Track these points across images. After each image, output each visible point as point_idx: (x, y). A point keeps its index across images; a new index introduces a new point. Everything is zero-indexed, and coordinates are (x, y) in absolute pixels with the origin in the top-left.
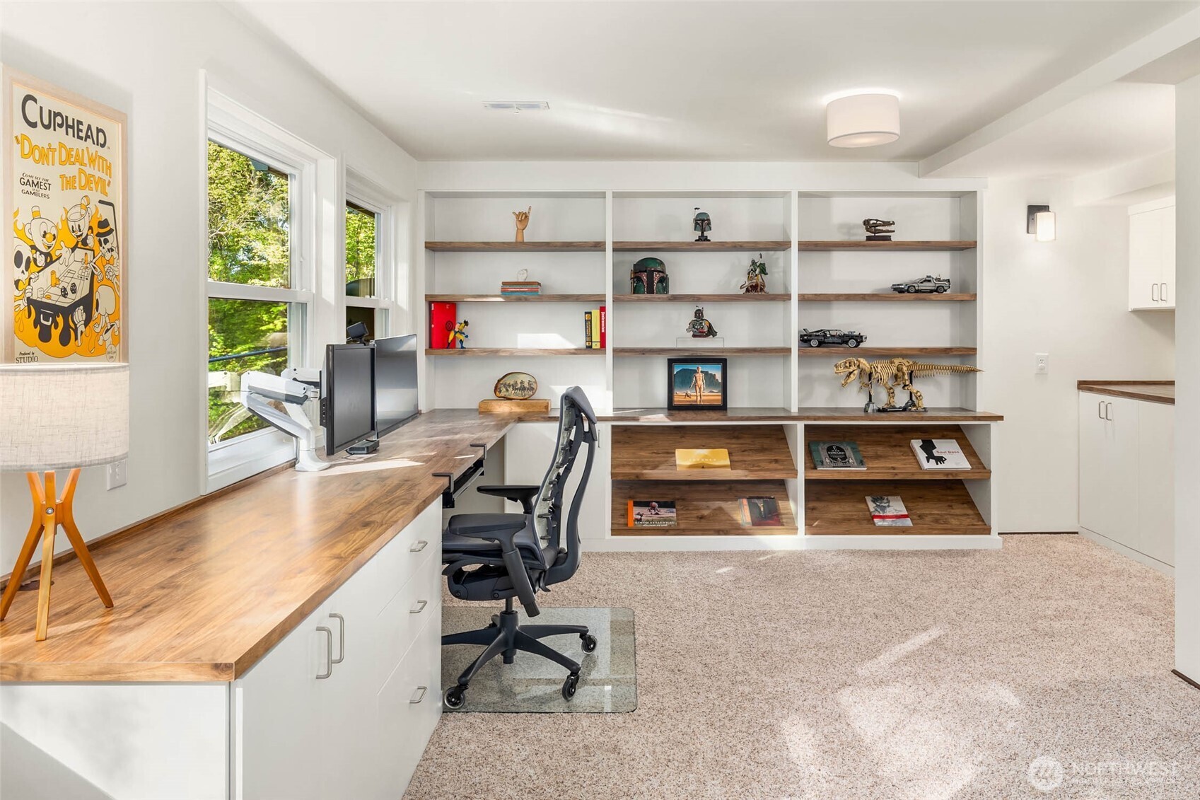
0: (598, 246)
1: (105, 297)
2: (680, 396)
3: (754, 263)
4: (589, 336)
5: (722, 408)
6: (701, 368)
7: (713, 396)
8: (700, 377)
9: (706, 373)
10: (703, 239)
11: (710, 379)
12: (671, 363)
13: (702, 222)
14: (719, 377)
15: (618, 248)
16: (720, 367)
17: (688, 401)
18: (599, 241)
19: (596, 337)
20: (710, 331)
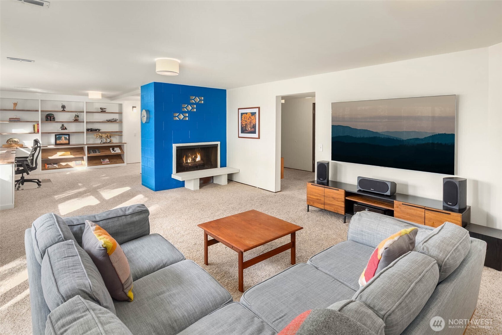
0: (38, 111)
2: (58, 142)
3: (76, 115)
4: (34, 130)
5: (69, 144)
6: (63, 136)
7: (67, 142)
8: (63, 138)
9: (65, 137)
10: (64, 110)
12: (56, 135)
13: (63, 107)
14: (68, 138)
15: (42, 111)
16: (68, 136)
17: (60, 143)
18: (37, 109)
19: (36, 130)
20: (66, 129)
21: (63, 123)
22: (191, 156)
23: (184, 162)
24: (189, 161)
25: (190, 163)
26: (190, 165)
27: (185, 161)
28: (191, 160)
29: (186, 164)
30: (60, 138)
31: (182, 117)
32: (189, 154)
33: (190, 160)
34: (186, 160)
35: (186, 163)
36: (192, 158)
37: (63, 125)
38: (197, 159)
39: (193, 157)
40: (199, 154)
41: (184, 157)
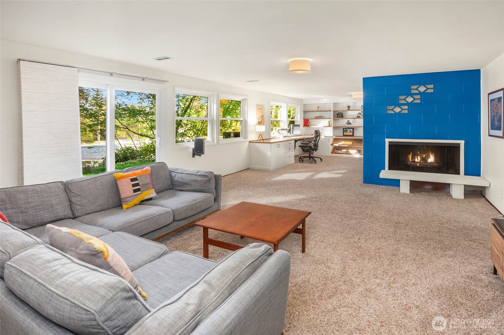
0: (331, 111)
1: (263, 121)
2: (345, 134)
3: (359, 113)
4: (329, 124)
5: (353, 135)
6: (349, 129)
7: (351, 134)
8: (349, 131)
9: (350, 130)
10: (349, 109)
11: (350, 131)
12: (343, 128)
13: (349, 107)
14: (352, 131)
15: (334, 111)
16: (352, 129)
17: (346, 134)
18: (330, 110)
19: (330, 125)
20: (350, 124)
21: (349, 120)
22: (420, 154)
23: (409, 160)
24: (416, 160)
25: (418, 162)
26: (418, 165)
27: (412, 160)
28: (421, 160)
29: (413, 163)
30: (346, 131)
31: (398, 110)
32: (418, 152)
33: (418, 159)
34: (413, 158)
35: (412, 161)
36: (421, 157)
37: (348, 121)
38: (429, 159)
39: (424, 156)
40: (433, 154)
41: (410, 154)
